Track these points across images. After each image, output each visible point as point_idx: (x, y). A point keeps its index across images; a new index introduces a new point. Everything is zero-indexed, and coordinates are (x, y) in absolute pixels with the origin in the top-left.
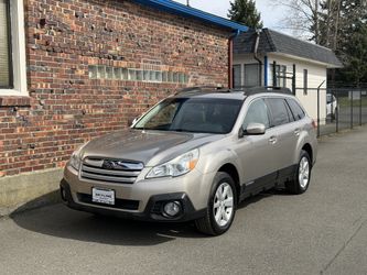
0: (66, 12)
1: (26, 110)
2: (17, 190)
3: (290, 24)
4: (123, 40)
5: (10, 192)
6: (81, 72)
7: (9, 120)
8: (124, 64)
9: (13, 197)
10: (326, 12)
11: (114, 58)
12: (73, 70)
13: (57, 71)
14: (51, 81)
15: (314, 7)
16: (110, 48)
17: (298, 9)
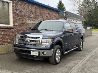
0: (21, 7)
1: (12, 30)
2: (10, 48)
3: (73, 9)
4: (34, 14)
5: (9, 48)
6: (24, 21)
7: (9, 32)
8: (34, 19)
9: (9, 49)
10: (82, 6)
11: (32, 18)
12: (23, 21)
13: (19, 21)
14: (18, 23)
15: (79, 5)
16: (31, 16)
17: (75, 5)
